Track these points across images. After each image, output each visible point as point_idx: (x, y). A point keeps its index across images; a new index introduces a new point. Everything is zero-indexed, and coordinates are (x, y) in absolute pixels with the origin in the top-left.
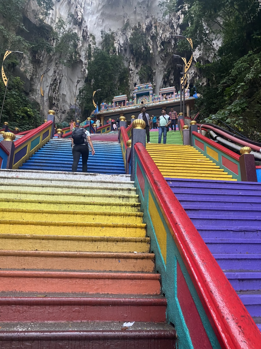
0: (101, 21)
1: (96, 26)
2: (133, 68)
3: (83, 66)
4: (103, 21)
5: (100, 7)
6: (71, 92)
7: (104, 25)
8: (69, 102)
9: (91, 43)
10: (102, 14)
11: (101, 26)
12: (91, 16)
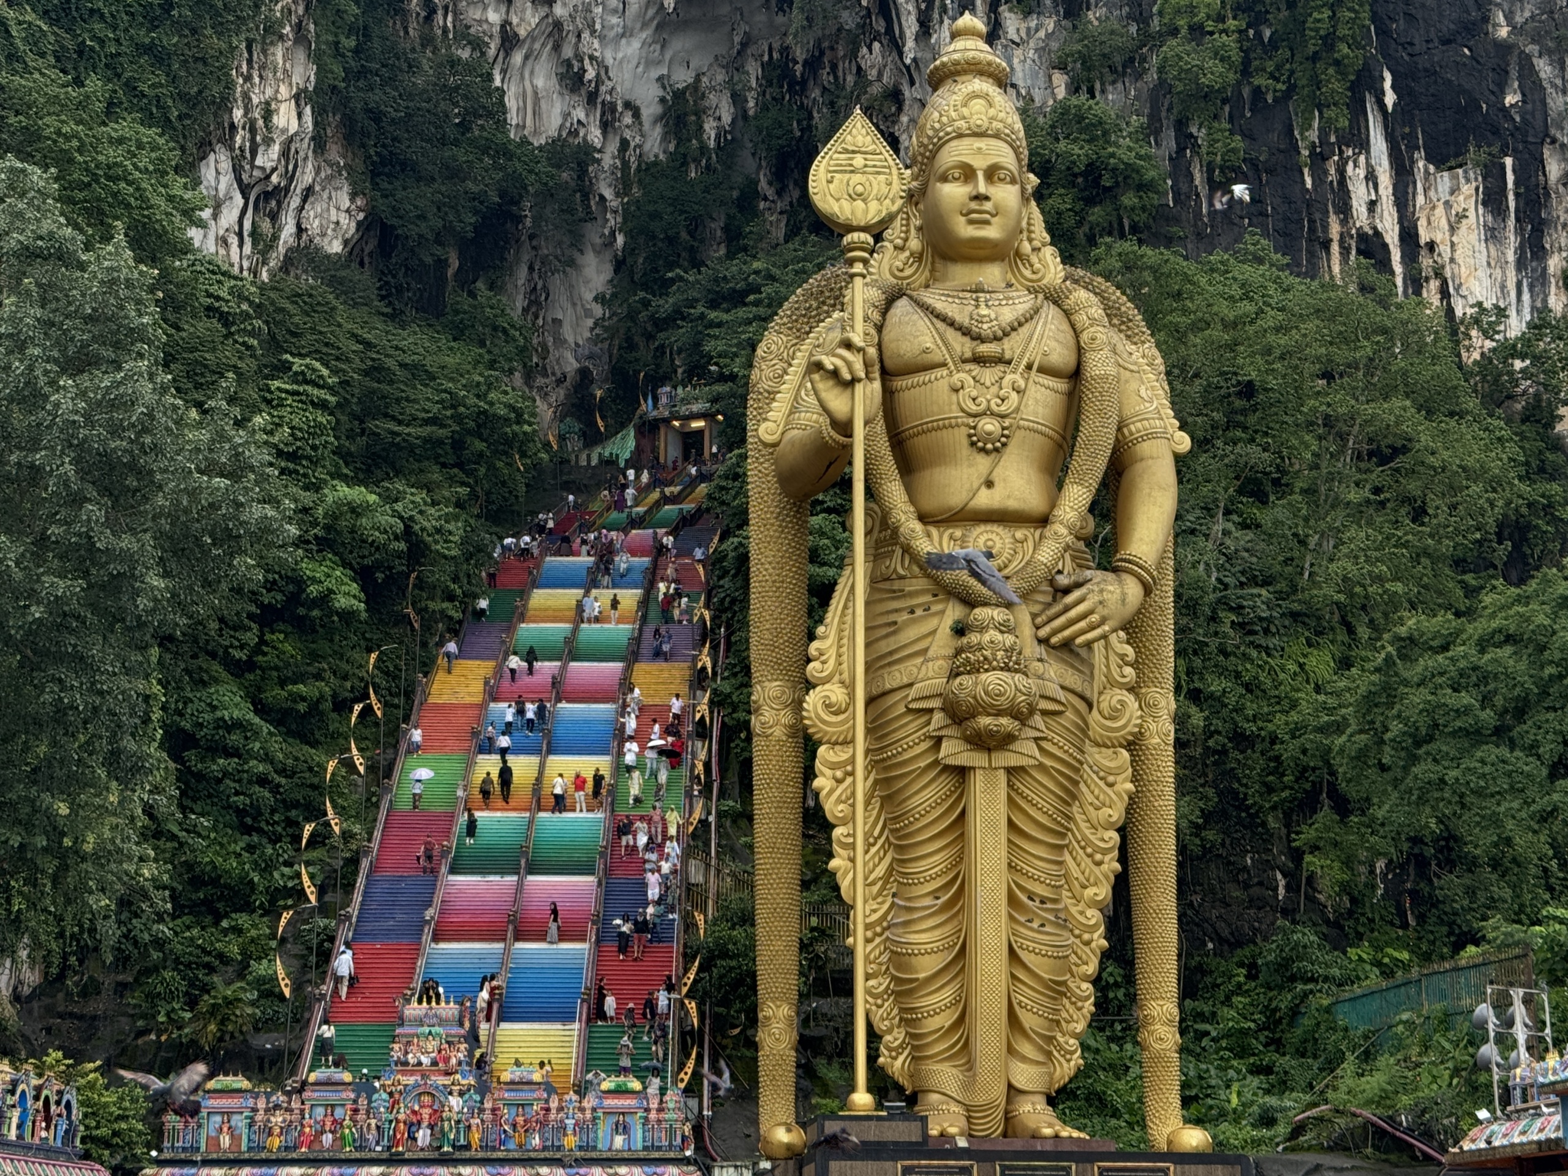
0: (658, 47)
1: (640, 69)
2: (770, 193)
3: (608, 216)
4: (663, 47)
5: (651, 12)
6: (574, 304)
7: (668, 57)
8: (571, 340)
9: (628, 135)
10: (659, 27)
11: (659, 62)
12: (624, 41)
